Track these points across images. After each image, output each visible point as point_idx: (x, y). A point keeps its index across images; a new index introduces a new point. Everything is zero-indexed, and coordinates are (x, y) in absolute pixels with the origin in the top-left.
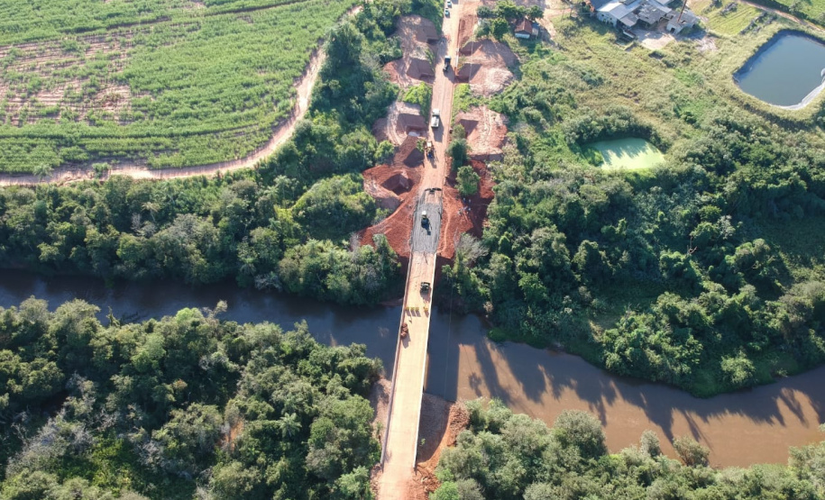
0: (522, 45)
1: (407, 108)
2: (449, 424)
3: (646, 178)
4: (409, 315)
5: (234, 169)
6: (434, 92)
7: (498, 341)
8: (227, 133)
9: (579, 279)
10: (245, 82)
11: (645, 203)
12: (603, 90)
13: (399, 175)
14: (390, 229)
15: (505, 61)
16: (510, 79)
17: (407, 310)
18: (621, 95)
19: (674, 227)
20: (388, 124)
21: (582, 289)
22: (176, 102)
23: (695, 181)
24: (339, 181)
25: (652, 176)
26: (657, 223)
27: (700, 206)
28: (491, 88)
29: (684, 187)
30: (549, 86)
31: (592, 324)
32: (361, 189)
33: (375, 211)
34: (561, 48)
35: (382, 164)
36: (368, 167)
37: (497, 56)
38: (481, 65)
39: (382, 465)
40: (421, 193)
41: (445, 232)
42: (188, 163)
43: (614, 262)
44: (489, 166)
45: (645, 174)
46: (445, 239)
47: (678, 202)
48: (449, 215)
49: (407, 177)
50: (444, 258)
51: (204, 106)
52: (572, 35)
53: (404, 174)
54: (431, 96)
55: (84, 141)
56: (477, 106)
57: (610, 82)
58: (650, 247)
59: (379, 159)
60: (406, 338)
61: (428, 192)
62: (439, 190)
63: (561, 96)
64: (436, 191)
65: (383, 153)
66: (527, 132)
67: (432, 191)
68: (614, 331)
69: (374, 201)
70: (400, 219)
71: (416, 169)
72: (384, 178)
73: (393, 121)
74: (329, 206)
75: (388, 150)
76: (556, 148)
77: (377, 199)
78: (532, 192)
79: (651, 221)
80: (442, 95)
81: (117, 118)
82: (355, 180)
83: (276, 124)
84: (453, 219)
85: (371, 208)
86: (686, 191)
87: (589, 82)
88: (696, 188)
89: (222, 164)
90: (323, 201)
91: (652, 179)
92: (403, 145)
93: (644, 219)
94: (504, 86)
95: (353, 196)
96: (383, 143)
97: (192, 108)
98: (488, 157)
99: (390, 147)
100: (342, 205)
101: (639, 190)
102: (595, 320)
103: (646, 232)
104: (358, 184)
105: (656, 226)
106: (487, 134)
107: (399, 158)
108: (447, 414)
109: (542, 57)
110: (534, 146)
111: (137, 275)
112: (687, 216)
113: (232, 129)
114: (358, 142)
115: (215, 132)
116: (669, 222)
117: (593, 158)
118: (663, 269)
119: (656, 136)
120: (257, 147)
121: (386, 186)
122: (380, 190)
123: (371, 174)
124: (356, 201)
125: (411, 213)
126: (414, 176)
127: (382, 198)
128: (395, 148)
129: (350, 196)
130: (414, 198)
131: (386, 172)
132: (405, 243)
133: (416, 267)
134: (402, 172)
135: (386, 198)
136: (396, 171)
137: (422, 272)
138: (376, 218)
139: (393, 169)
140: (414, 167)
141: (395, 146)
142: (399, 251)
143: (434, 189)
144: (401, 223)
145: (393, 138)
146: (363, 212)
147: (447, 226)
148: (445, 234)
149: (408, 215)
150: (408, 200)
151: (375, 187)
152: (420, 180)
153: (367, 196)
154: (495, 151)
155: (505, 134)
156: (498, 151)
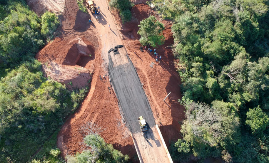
13: (75, 46)
14: (96, 115)
24: (16, 78)
32: (44, 77)
33: (70, 98)
35: (53, 39)
36: (41, 47)
40: (106, 57)
41: (151, 93)
44: (152, 6)
46: (155, 102)
48: (145, 72)
50: (166, 126)
53: (81, 42)
59: (49, 34)
61: (112, 53)
62: (121, 47)
64: (119, 49)
65: (49, 26)
67: (116, 51)
69: (64, 87)
70: (101, 97)
71: (89, 31)
72: (63, 55)
74: (15, 117)
75: (53, 21)
77: (66, 82)
78: (202, 19)
82: (34, 71)
84: (150, 74)
92: (65, 11)
95: (39, 91)
96: (44, 16)
99: (53, 18)
100: (31, 109)
104: (38, 74)
107: (68, 26)
114: (18, 24)
121: (69, 62)
122: (64, 70)
123: (46, 55)
124: (45, 97)
125: (108, 85)
126: (91, 40)
127: (70, 80)
128: (59, 16)
129: (35, 93)
130: (102, 65)
131: (61, 46)
132: (119, 126)
133: (147, 154)
134: (78, 41)
135: (75, 77)
136: (70, 42)
137: (156, 158)
138: (75, 105)
139: (67, 41)
140: (85, 30)
141: (57, 15)
142: (119, 140)
143: (116, 48)
144: (104, 101)
145: (53, 6)
146: (58, 105)
147: (149, 85)
148: (152, 96)
149: (107, 89)
150: (98, 69)
151: (57, 69)
152: (98, 43)
153: (54, 84)
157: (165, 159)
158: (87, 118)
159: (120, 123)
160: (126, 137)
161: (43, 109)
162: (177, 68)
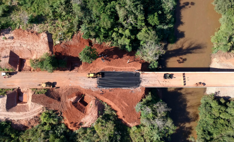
13: (73, 103)
14: (123, 102)
35: (63, 117)
40: (88, 86)
41: (121, 68)
44: (58, 42)
46: (127, 68)
48: (107, 67)
49: (75, 97)
53: (73, 100)
59: (59, 119)
65: (53, 117)
66: (20, 16)
70: (114, 97)
75: (50, 114)
77: (99, 114)
82: (85, 132)
84: (109, 64)
85: (107, 118)
92: (43, 104)
98: (50, 43)
100: (110, 137)
110: (35, 12)
121: (84, 110)
125: (108, 91)
126: (72, 92)
127: (98, 112)
128: (47, 109)
129: (99, 134)
130: (93, 90)
131: (72, 113)
132: (134, 92)
133: (152, 83)
134: (70, 101)
135: (97, 109)
136: (69, 106)
137: (155, 79)
139: (68, 108)
141: (45, 110)
144: (117, 96)
145: (35, 112)
146: (111, 122)
147: (115, 67)
148: (123, 68)
149: (110, 92)
150: (95, 94)
152: (75, 89)
153: (98, 122)
154: (44, 38)
155: (24, 31)
156: (44, 36)
157: (157, 75)
158: (123, 107)
159: (132, 91)
160: (140, 90)
161: (113, 131)
162: (109, 46)
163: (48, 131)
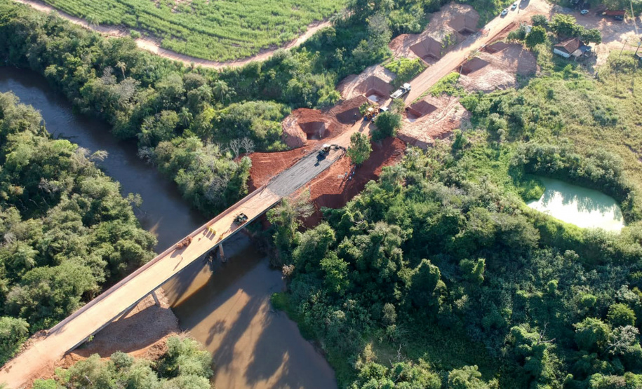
0: (553, 60)
1: (383, 74)
2: (153, 345)
3: (571, 237)
4: (204, 234)
5: (204, 66)
6: (425, 72)
7: (275, 307)
8: (227, 41)
9: (397, 297)
10: (275, 11)
11: (547, 263)
12: (607, 132)
13: (322, 123)
14: (269, 161)
15: (518, 68)
16: (509, 84)
17: (207, 229)
18: (627, 145)
19: (561, 307)
20: (354, 81)
21: (389, 306)
22: (218, 9)
23: (634, 270)
24: (270, 107)
25: (581, 239)
26: (544, 290)
27: (618, 301)
28: (479, 85)
29: (614, 270)
30: (546, 105)
31: (369, 347)
32: (281, 120)
33: (274, 141)
34: (597, 78)
35: (318, 109)
36: (307, 107)
37: (513, 61)
38: (489, 63)
39: (49, 334)
42: (183, 51)
43: (448, 300)
44: (408, 150)
45: (572, 233)
47: (591, 282)
48: (329, 174)
49: (326, 127)
51: (233, 18)
52: (623, 72)
54: (419, 73)
55: (142, 14)
56: (450, 95)
57: (625, 128)
58: (509, 310)
59: (320, 104)
60: (180, 249)
61: (333, 147)
62: (345, 149)
63: (550, 118)
64: (340, 150)
65: (327, 100)
66: (477, 137)
67: (337, 148)
68: (382, 369)
69: (280, 134)
70: (286, 157)
71: (344, 126)
72: (307, 120)
73: (361, 78)
74: (241, 120)
75: (333, 99)
76: (493, 163)
77: (285, 133)
79: (538, 285)
80: (430, 77)
81: (175, 7)
82: (282, 112)
83: (267, 47)
84: (330, 178)
85: (272, 138)
86: (613, 275)
87: (596, 118)
88: (629, 278)
89: (205, 60)
90: (240, 114)
91: (577, 242)
92: (348, 101)
93: (530, 279)
94: (496, 88)
95: (268, 123)
97: (223, 16)
98: (414, 142)
99: (336, 98)
101: (551, 245)
102: (376, 346)
103: (519, 292)
104: (279, 115)
105: (540, 294)
106: (434, 122)
107: (336, 110)
108: (160, 337)
109: (566, 78)
110: (472, 152)
111: (82, 110)
112: (588, 302)
113: (232, 39)
115: (220, 37)
116: (559, 297)
117: (526, 191)
118: (508, 342)
119: (631, 201)
120: (239, 59)
121: (304, 127)
122: (294, 127)
123: (300, 112)
124: (265, 127)
125: (299, 157)
126: (336, 130)
127: (289, 135)
128: (340, 100)
129: (265, 121)
130: (315, 146)
131: (314, 116)
132: (268, 177)
134: (327, 122)
135: (293, 135)
136: (323, 119)
138: (270, 148)
139: (322, 117)
140: (343, 123)
141: (341, 98)
142: (256, 181)
143: (340, 147)
145: (348, 92)
147: (318, 181)
150: (310, 146)
151: (292, 124)
152: (337, 135)
153: (279, 127)
154: (426, 139)
155: (452, 129)
156: (429, 140)
159: (271, 175)
163: (318, 90)
